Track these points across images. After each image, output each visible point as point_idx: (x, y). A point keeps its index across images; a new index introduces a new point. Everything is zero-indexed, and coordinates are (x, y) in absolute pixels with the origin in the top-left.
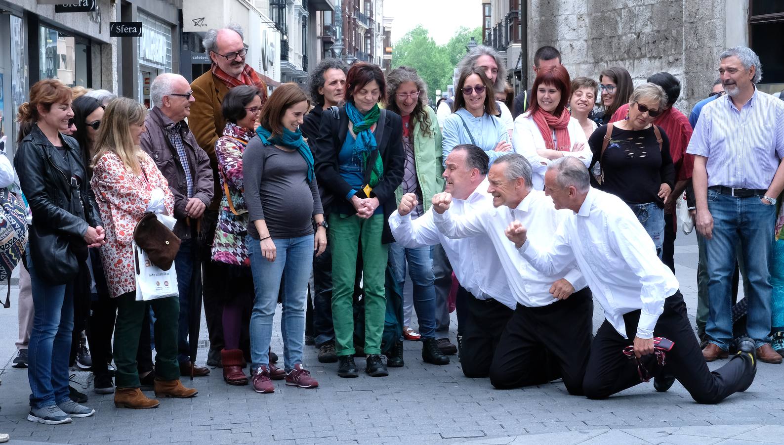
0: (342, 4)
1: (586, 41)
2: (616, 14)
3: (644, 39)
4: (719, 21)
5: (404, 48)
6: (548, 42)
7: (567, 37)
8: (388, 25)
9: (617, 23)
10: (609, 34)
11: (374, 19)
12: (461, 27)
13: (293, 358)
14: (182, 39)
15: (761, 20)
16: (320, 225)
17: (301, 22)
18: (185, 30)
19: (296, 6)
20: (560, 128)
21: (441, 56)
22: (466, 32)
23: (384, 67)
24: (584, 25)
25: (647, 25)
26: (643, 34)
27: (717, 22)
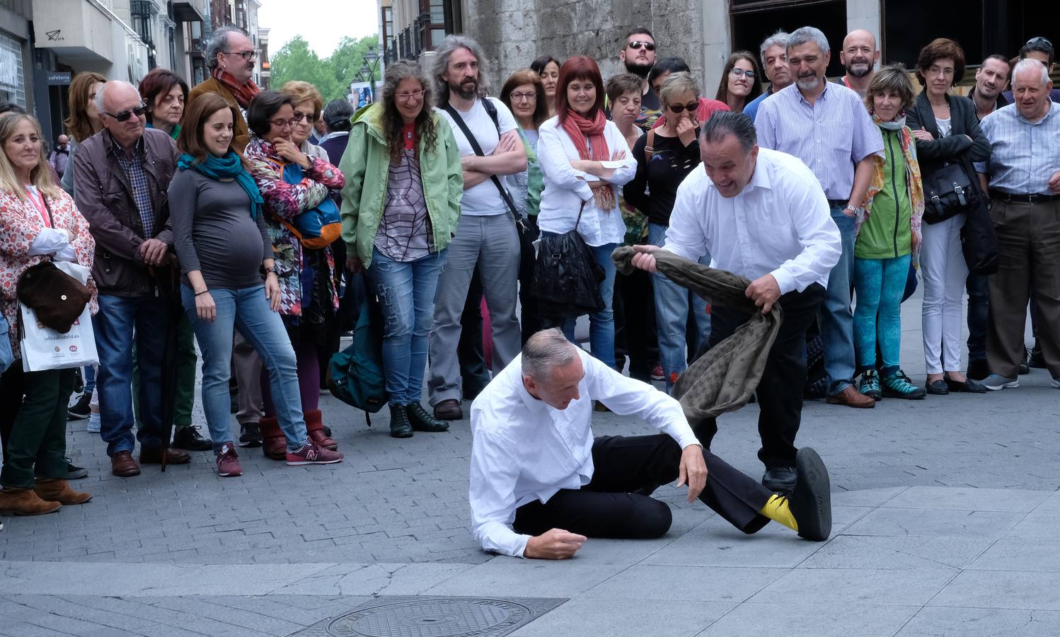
0: (211, 14)
1: (534, 41)
2: (569, 9)
3: (604, 36)
4: (694, 12)
5: (282, 63)
6: (490, 44)
7: (513, 38)
8: (264, 37)
9: (570, 19)
10: (562, 33)
11: (248, 30)
12: (346, 38)
13: (299, 432)
14: (34, 55)
15: (744, 9)
16: (270, 271)
17: (168, 34)
18: (37, 45)
19: (161, 17)
20: (595, 134)
21: (324, 72)
22: (352, 43)
23: (262, 86)
24: (531, 23)
25: (606, 21)
26: (603, 31)
27: (693, 14)
